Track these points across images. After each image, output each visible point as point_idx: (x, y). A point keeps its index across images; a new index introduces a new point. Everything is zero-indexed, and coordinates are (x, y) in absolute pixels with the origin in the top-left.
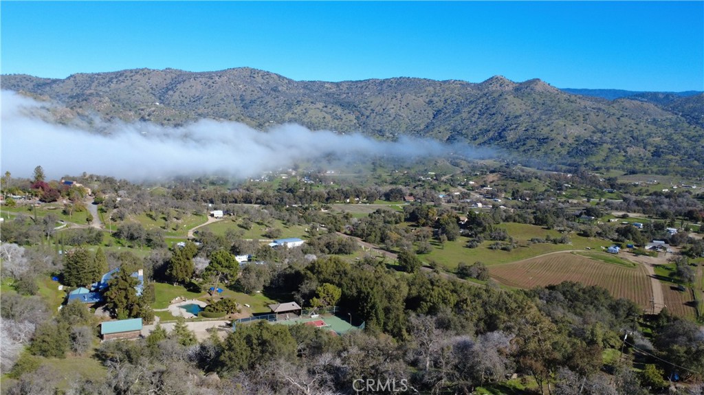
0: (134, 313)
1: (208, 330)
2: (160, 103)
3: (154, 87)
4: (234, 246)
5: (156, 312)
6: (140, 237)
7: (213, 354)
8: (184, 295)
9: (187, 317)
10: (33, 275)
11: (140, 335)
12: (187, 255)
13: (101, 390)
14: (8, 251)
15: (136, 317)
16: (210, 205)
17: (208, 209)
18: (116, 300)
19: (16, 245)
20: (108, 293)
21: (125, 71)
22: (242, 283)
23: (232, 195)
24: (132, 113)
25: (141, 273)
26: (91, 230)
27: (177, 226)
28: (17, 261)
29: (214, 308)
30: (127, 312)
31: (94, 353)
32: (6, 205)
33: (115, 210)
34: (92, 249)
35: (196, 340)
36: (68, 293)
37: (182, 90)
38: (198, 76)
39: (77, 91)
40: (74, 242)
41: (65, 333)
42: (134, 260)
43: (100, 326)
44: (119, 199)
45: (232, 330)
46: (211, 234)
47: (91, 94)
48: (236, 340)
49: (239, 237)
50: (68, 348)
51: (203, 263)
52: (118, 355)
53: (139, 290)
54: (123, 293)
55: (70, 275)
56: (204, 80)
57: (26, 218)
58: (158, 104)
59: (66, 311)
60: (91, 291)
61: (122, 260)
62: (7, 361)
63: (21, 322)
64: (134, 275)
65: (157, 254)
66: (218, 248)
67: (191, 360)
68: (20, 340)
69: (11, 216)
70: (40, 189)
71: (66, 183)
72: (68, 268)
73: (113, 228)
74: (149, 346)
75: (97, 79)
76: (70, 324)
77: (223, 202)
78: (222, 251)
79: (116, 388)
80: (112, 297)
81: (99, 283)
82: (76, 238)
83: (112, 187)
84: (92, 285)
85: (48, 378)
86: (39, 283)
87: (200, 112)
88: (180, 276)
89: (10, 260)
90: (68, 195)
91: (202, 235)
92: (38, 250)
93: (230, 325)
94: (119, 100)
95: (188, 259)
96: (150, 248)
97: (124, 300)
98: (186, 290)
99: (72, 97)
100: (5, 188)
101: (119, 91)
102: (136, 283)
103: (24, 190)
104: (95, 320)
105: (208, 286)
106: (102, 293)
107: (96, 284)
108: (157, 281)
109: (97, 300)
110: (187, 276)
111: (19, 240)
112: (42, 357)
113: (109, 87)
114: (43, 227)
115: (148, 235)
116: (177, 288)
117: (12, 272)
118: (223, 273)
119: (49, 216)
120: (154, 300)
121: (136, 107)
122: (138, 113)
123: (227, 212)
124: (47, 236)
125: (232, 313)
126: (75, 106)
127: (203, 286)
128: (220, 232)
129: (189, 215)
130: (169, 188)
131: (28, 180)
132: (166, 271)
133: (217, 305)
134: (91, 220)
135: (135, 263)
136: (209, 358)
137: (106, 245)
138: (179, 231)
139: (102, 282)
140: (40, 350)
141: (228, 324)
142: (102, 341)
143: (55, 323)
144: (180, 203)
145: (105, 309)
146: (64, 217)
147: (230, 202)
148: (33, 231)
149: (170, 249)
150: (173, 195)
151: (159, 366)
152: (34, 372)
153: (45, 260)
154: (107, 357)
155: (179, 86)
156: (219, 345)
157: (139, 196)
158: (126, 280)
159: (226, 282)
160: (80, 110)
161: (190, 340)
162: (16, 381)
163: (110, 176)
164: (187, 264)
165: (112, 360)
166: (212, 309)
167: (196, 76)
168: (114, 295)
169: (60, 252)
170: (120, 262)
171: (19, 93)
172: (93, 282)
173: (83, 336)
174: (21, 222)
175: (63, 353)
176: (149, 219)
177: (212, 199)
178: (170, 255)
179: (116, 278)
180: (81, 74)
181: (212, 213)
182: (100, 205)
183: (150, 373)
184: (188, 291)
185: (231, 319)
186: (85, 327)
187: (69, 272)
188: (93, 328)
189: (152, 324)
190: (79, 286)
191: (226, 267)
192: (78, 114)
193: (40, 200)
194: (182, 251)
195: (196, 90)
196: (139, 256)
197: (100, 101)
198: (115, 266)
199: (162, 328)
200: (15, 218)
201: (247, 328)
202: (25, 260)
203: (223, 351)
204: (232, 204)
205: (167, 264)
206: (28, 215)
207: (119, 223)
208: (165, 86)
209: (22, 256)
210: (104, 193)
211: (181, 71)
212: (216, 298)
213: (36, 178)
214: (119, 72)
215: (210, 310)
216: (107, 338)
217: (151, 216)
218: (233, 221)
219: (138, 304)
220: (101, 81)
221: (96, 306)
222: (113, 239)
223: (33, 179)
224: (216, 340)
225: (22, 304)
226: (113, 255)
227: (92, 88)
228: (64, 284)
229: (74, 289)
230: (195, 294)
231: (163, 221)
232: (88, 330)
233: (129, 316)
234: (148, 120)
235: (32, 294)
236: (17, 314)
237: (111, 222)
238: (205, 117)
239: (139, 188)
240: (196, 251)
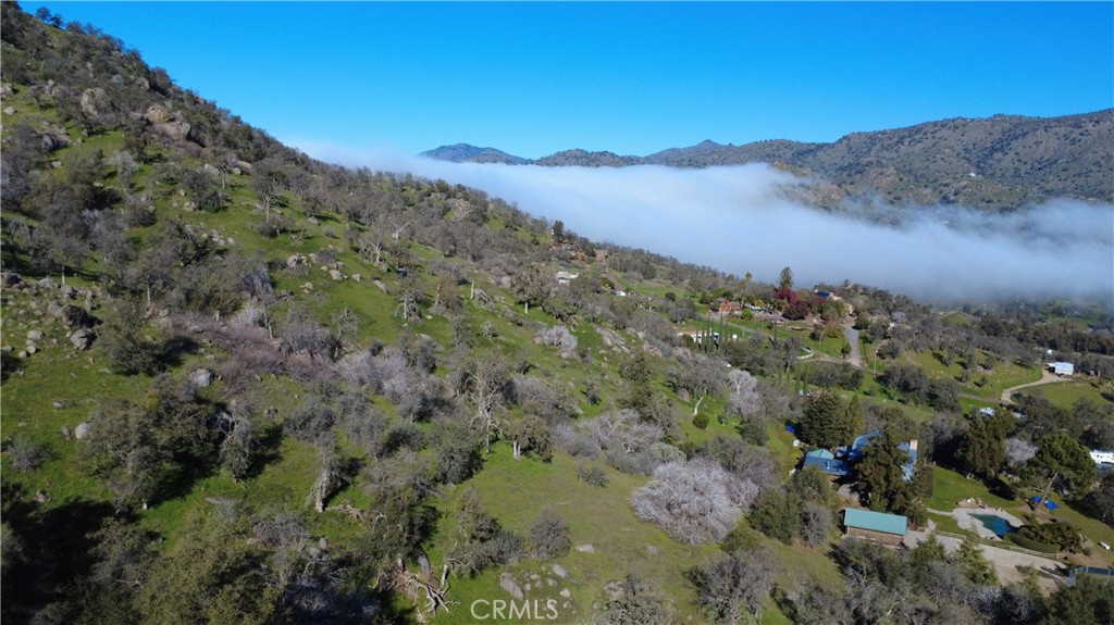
0: (897, 506)
1: (1019, 568)
2: (977, 174)
3: (970, 147)
4: (1089, 431)
5: (932, 514)
6: (919, 389)
7: (1025, 613)
8: (982, 497)
9: (983, 536)
10: (765, 419)
11: (902, 544)
12: (995, 431)
13: (835, 607)
14: (738, 380)
15: (898, 512)
16: (1050, 351)
17: (1044, 358)
18: (871, 479)
19: (747, 374)
20: (861, 465)
21: (926, 124)
22: (1099, 501)
23: (1097, 337)
24: (928, 191)
25: (914, 445)
26: (846, 367)
27: (983, 379)
28: (747, 395)
29: (1036, 533)
30: (885, 502)
31: (830, 549)
32: (742, 318)
33: (885, 342)
34: (846, 396)
35: (995, 579)
36: (805, 454)
37: (1019, 150)
38: (1053, 124)
39: (850, 159)
40: (821, 380)
41: (794, 509)
42: (906, 423)
43: (844, 512)
44: (892, 325)
45: (1069, 581)
46: (1045, 403)
47: (870, 164)
48: (1076, 604)
49: (1103, 416)
50: (796, 532)
51: (1024, 450)
52: (865, 564)
53: (908, 473)
54: (884, 471)
55: (811, 428)
56: (1062, 130)
57: (764, 338)
58: (973, 175)
59: (800, 479)
60: (836, 458)
61: (887, 420)
62: (722, 526)
63: (743, 479)
64: (902, 447)
65: (944, 420)
66: (1056, 429)
67: (982, 611)
68: (738, 503)
69: (747, 334)
70: (785, 301)
71: (820, 294)
72: (809, 417)
73: (879, 368)
74: (914, 565)
75: (881, 139)
76: (803, 498)
77: (1076, 350)
78: (1064, 435)
79: (856, 613)
80: (866, 473)
81: (850, 447)
82: (824, 375)
83: (883, 305)
84: (838, 448)
85: (767, 566)
86: (770, 431)
87: (1048, 187)
88: (980, 463)
89: (739, 392)
90: (821, 312)
91: (1028, 402)
92: (773, 385)
93: (1065, 573)
94: (910, 171)
95: (997, 438)
96: (932, 409)
97: (882, 481)
98: (986, 489)
99: (842, 169)
100: (743, 295)
101: (911, 156)
102: (906, 460)
103: (766, 300)
104: (838, 503)
105: (1028, 492)
106: (852, 464)
107: (844, 449)
108: (938, 464)
109: (844, 473)
110: (991, 466)
111: (752, 367)
112: (762, 534)
113: (897, 151)
114: (783, 354)
115: (933, 387)
116: (972, 483)
117: (740, 410)
118: (1061, 476)
119: (793, 340)
120: (930, 493)
121: (935, 181)
122: (938, 191)
123: (1081, 368)
124: (786, 366)
125: (1071, 551)
126: (844, 182)
127: (1020, 490)
128: (1064, 402)
129: (1008, 364)
130: (976, 314)
131: (772, 285)
132: (955, 450)
133: (1043, 530)
134: (848, 353)
135: (906, 429)
136: (1016, 616)
137: (866, 393)
138: (986, 387)
139: (854, 447)
140: (762, 524)
141: (1059, 569)
142: (844, 536)
143: (783, 491)
144: (992, 341)
145: (854, 489)
146: (812, 342)
147: (1091, 351)
148: (770, 358)
149: (966, 416)
150: (983, 328)
151: (924, 601)
152: (750, 551)
153: (780, 399)
154: (849, 562)
155: (1014, 144)
156: (1039, 601)
157: (924, 323)
158: (889, 452)
159: (1066, 492)
160: (849, 188)
161: (985, 575)
162: (728, 557)
163: (883, 289)
164: (995, 446)
165: (855, 567)
166: (1032, 534)
167: (1047, 124)
168: (869, 471)
169: (801, 392)
170: (884, 423)
171: (774, 166)
172: (841, 445)
173: (818, 520)
174: (756, 343)
175: (790, 537)
176: (937, 362)
177: (1054, 341)
178: (965, 425)
179: (875, 445)
180: (859, 133)
181: (1051, 365)
182: (864, 331)
183: (911, 608)
184: (991, 492)
185: (1068, 562)
186: (823, 508)
187: (810, 423)
188: (833, 513)
189: (923, 531)
190: (821, 446)
191: (1069, 466)
192: (848, 194)
193: (784, 316)
194: (987, 423)
195: (1046, 150)
196: (913, 418)
197: (881, 174)
198: (875, 427)
199: (938, 542)
200: (750, 337)
201: (1100, 587)
202: (756, 396)
203: (1045, 613)
204: (1094, 355)
205: (959, 440)
206: (766, 334)
207: (889, 363)
208: (989, 145)
209: (754, 390)
210: (872, 313)
211: (1020, 118)
212: (1042, 516)
213: (782, 284)
214: (914, 127)
215: (1027, 535)
216: (852, 533)
217: (940, 358)
218: (1093, 385)
219: (904, 494)
220: (886, 143)
221: (840, 481)
222: (877, 385)
223: (778, 286)
224: (1034, 590)
225: (747, 455)
226: (874, 409)
227: (872, 154)
228: (801, 440)
229: (813, 450)
230: (1004, 501)
231: (960, 368)
232: (826, 514)
233: (888, 509)
234: (953, 202)
235: (760, 444)
236: (739, 467)
237: (876, 358)
238: (1057, 196)
239: (925, 310)
240: (1014, 427)
